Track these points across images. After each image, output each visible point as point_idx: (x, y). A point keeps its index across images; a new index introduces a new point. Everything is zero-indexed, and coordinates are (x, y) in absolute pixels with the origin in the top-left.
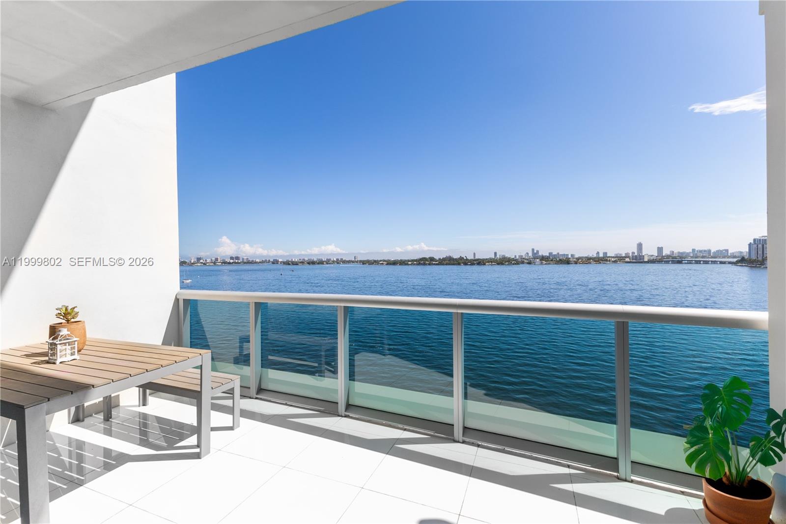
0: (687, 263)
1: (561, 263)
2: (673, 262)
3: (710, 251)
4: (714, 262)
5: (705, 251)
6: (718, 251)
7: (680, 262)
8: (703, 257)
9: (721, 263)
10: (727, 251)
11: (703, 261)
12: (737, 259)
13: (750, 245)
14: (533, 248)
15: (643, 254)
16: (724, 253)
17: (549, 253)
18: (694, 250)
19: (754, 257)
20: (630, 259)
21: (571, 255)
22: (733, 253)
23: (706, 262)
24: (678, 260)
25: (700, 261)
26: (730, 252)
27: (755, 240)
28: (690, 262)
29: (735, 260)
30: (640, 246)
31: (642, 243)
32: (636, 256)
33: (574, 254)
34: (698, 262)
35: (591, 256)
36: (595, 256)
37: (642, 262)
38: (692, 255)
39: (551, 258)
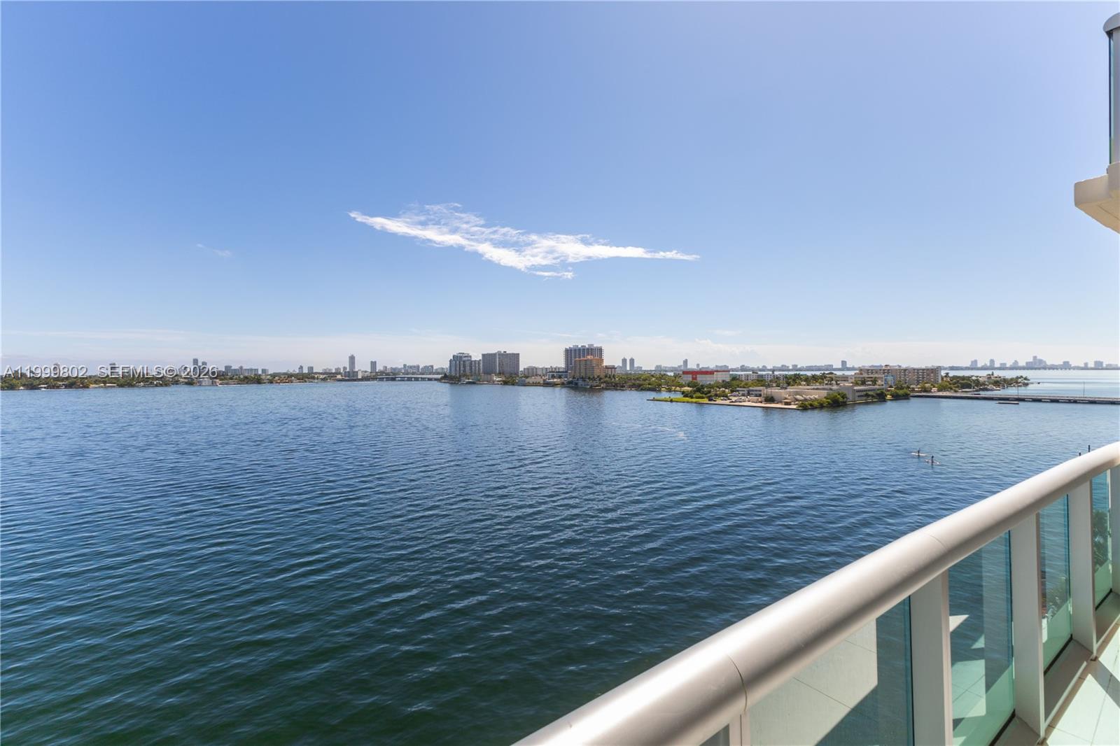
0: (400, 380)
1: (247, 383)
2: (388, 379)
3: (418, 367)
4: (423, 379)
5: (414, 367)
6: (425, 367)
7: (393, 379)
8: (413, 373)
9: (430, 379)
10: (432, 367)
11: (415, 378)
12: (441, 376)
13: (451, 361)
14: (195, 357)
15: (356, 370)
16: (429, 369)
17: (226, 367)
18: (405, 365)
19: (453, 374)
20: (342, 376)
21: (262, 370)
22: (437, 370)
23: (417, 379)
24: (390, 376)
25: (412, 378)
26: (434, 368)
27: (454, 356)
28: (403, 380)
29: (439, 376)
30: (352, 359)
31: (355, 355)
32: (349, 372)
33: (266, 368)
34: (410, 379)
35: (291, 371)
36: (297, 372)
37: (355, 380)
38: (403, 371)
39: (229, 374)
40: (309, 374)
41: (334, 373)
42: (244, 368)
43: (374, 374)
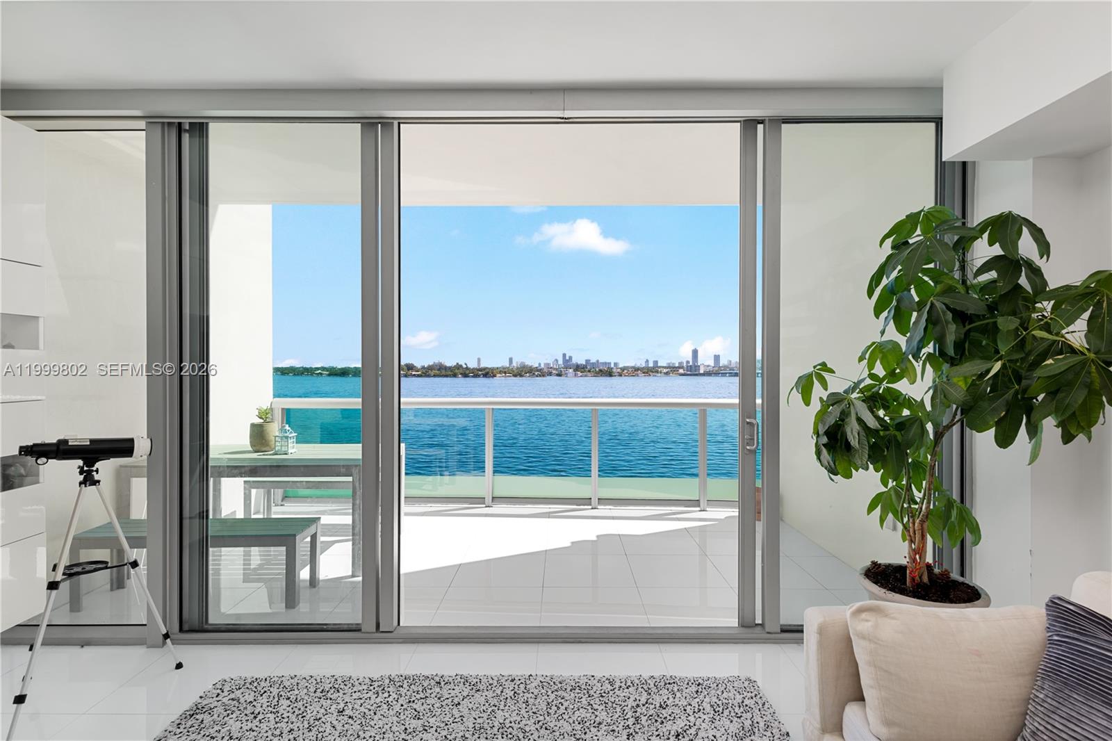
1: (601, 376)
2: (731, 375)
15: (699, 364)
17: (586, 361)
20: (684, 370)
21: (614, 363)
24: (736, 371)
30: (695, 353)
31: (697, 349)
32: (691, 366)
33: (618, 362)
35: (638, 365)
36: (644, 365)
37: (697, 375)
39: (588, 367)
40: (653, 368)
41: (676, 368)
42: (600, 361)
43: (716, 369)
